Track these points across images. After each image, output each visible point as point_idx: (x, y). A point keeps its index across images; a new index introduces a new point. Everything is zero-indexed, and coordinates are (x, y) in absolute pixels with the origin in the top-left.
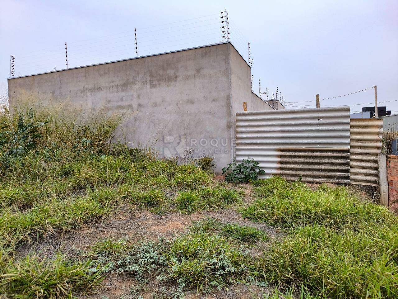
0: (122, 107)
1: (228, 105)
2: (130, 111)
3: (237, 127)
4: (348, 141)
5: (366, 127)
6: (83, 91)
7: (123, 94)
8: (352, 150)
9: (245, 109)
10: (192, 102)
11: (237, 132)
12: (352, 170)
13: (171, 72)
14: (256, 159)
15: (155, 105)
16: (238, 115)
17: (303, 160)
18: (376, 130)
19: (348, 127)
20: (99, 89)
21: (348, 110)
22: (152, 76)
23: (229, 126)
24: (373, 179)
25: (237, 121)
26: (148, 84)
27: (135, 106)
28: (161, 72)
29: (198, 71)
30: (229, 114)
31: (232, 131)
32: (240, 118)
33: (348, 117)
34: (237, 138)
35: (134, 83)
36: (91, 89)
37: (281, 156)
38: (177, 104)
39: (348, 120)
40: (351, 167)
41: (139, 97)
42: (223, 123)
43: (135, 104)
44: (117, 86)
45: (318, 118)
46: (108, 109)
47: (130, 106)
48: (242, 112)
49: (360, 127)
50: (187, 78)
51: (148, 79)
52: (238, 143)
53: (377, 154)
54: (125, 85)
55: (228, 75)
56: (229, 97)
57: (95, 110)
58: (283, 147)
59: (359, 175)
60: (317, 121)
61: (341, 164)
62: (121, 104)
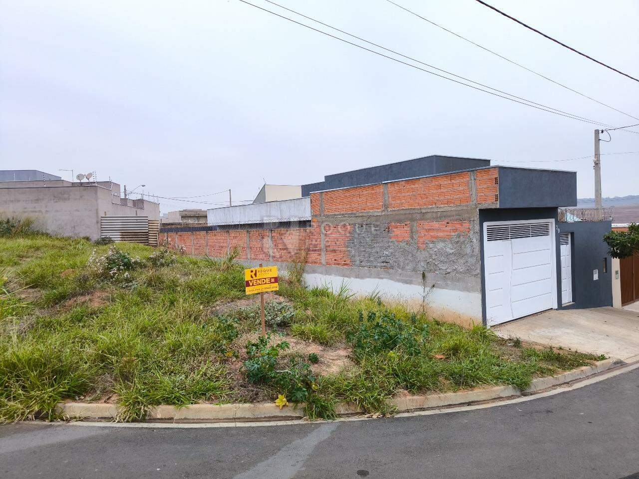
0: (36, 212)
1: (97, 213)
2: (41, 214)
3: (102, 222)
4: (147, 228)
5: (154, 223)
6: (6, 202)
7: (35, 205)
8: (150, 232)
9: (106, 215)
10: (78, 211)
11: (101, 225)
12: (149, 240)
13: (66, 196)
14: (111, 237)
15: (57, 211)
16: (102, 218)
17: (131, 236)
19: (147, 223)
20: (19, 201)
21: (147, 217)
22: (54, 197)
23: (97, 222)
24: (156, 242)
25: (102, 220)
26: (52, 200)
28: (60, 196)
29: (81, 197)
30: (98, 217)
31: (99, 225)
33: (147, 219)
34: (101, 228)
35: (43, 199)
36: (12, 201)
37: (122, 235)
38: (70, 211)
39: (147, 221)
40: (150, 238)
41: (46, 207)
42: (95, 221)
43: (44, 210)
44: (32, 200)
46: (24, 212)
47: (40, 211)
48: (104, 216)
49: (151, 226)
50: (76, 199)
51: (53, 198)
52: (102, 230)
53: (156, 233)
54: (37, 200)
55: (96, 199)
56: (97, 210)
57: (15, 212)
58: (123, 231)
59: (151, 241)
60: (136, 221)
61: (145, 237)
62: (34, 209)
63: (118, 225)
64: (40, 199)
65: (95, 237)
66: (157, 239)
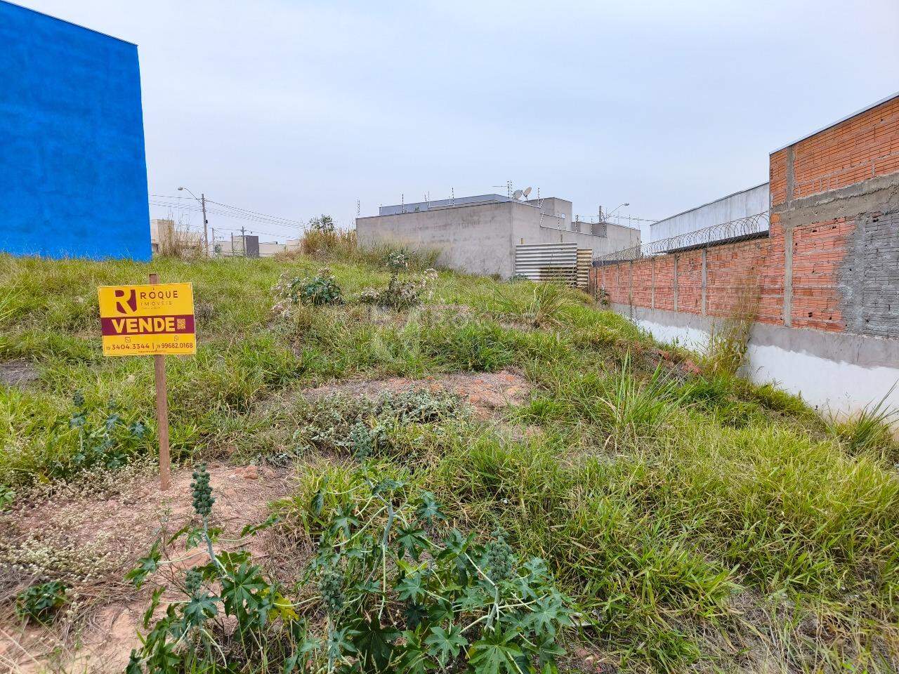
0: (443, 241)
1: (511, 240)
2: (448, 243)
3: (517, 254)
4: (576, 262)
5: (585, 254)
6: (415, 230)
7: (443, 232)
8: (579, 268)
9: (522, 243)
10: (489, 238)
11: (517, 258)
12: (578, 279)
13: (476, 218)
14: (526, 274)
15: (465, 240)
16: (517, 246)
17: (553, 274)
18: (588, 256)
19: (576, 254)
20: (427, 228)
21: (576, 244)
22: (463, 220)
23: (511, 254)
24: (586, 283)
25: (517, 250)
26: (461, 225)
27: (452, 240)
28: (470, 218)
29: (493, 218)
30: (511, 246)
31: (513, 257)
32: (518, 248)
33: (575, 248)
34: (516, 261)
35: (451, 225)
36: (421, 228)
37: (541, 272)
38: (479, 239)
39: (575, 250)
40: (577, 277)
41: (454, 234)
42: (508, 252)
44: (440, 227)
45: (562, 249)
46: (433, 242)
47: (448, 241)
48: (520, 244)
49: (582, 254)
50: (486, 222)
51: (461, 222)
52: (516, 265)
53: (587, 270)
54: (445, 226)
55: (510, 220)
56: (511, 236)
57: (423, 243)
58: (542, 267)
59: (581, 281)
60: (560, 251)
61: (572, 276)
62: (442, 238)
63: (537, 257)
64: (449, 225)
65: (507, 274)
66: (588, 278)
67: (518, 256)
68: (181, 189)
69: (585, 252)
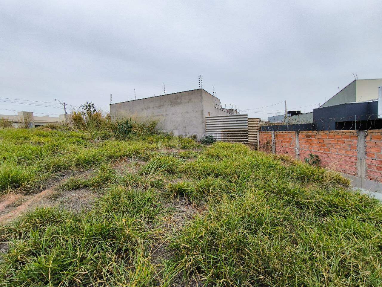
0: (159, 115)
1: (202, 114)
2: (162, 117)
4: (247, 127)
5: (253, 121)
6: (142, 109)
7: (159, 110)
8: (249, 131)
9: (209, 115)
10: (188, 113)
11: (206, 125)
12: (249, 138)
13: (179, 101)
14: (213, 135)
15: (173, 114)
16: (206, 118)
17: (231, 135)
18: (256, 123)
19: (247, 122)
20: (149, 108)
21: (247, 115)
22: (171, 102)
23: (203, 122)
24: (256, 141)
25: (206, 120)
26: (170, 105)
27: (164, 115)
28: (175, 101)
29: (190, 100)
30: (203, 117)
31: (204, 124)
33: (247, 118)
34: (206, 127)
35: (163, 105)
36: (146, 108)
37: (223, 134)
38: (182, 114)
39: (247, 119)
40: (249, 137)
41: (166, 111)
42: (200, 121)
43: (164, 114)
44: (157, 107)
45: (237, 118)
46: (153, 116)
47: (162, 115)
49: (251, 121)
50: (186, 103)
51: (170, 103)
52: (207, 129)
53: (256, 132)
54: (160, 106)
55: (202, 102)
56: (202, 110)
57: (148, 117)
58: (224, 130)
59: (251, 140)
60: (236, 120)
61: (245, 136)
62: (159, 114)
63: (220, 124)
64: (162, 105)
65: (201, 136)
66: (256, 137)
67: (207, 123)
68: (56, 100)
69: (253, 120)
